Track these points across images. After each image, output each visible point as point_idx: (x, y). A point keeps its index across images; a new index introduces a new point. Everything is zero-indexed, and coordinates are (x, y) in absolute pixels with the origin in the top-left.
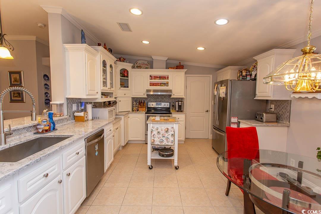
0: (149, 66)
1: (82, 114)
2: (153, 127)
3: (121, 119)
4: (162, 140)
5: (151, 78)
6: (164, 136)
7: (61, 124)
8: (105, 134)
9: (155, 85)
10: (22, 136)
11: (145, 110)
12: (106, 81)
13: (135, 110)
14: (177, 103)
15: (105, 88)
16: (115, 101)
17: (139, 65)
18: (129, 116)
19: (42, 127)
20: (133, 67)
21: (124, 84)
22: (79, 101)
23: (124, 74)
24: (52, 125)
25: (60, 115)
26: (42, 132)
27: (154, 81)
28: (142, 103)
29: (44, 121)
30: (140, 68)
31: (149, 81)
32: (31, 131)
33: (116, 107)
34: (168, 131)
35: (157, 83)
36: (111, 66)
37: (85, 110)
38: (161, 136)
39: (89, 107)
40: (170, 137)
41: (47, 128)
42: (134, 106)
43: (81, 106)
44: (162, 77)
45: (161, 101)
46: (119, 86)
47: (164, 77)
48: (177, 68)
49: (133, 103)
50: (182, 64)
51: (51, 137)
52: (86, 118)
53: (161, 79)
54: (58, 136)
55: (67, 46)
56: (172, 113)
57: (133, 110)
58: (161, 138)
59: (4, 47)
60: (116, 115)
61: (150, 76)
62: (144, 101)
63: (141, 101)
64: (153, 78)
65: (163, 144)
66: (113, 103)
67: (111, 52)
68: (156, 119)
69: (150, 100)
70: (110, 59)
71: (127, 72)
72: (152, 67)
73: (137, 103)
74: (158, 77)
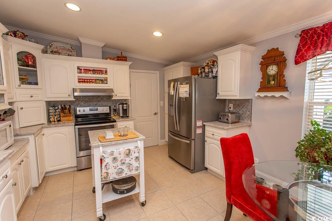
0: (74, 53)
2: (104, 152)
3: (28, 142)
4: (120, 170)
5: (79, 70)
6: (124, 163)
9: (87, 82)
11: (73, 120)
13: (54, 121)
14: (121, 106)
16: (10, 109)
17: (55, 50)
20: (45, 52)
21: (28, 79)
23: (27, 61)
27: (84, 75)
28: (66, 109)
30: (58, 55)
31: (77, 75)
33: (14, 122)
34: (129, 153)
35: (90, 80)
38: (119, 163)
40: (133, 161)
42: (51, 114)
44: (97, 70)
45: (96, 105)
46: (18, 82)
47: (100, 70)
48: (118, 60)
49: (49, 110)
50: (124, 55)
53: (96, 73)
56: (117, 120)
57: (49, 121)
58: (120, 167)
60: (16, 135)
61: (78, 68)
62: (70, 106)
63: (64, 106)
64: (83, 71)
65: (124, 175)
68: (107, 137)
69: (79, 103)
71: (34, 58)
73: (56, 110)
74: (91, 70)
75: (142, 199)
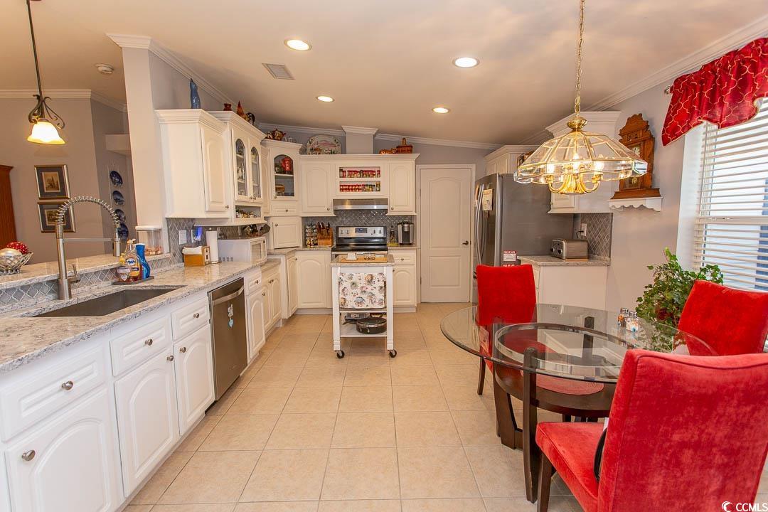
0: (338, 148)
1: (198, 250)
2: (341, 274)
3: (280, 263)
4: (360, 299)
5: (342, 173)
6: (365, 292)
7: (159, 270)
8: (247, 288)
9: (352, 189)
10: (94, 287)
11: (333, 244)
12: (243, 182)
13: (310, 244)
14: (400, 227)
15: (243, 197)
16: (266, 225)
17: (316, 146)
18: (296, 257)
19: (126, 273)
20: (303, 151)
21: (285, 189)
22: (191, 224)
23: (284, 166)
24: (144, 268)
25: (156, 252)
26: (128, 282)
27: (348, 180)
28: (324, 228)
29: (130, 260)
30: (319, 154)
31: (339, 180)
32: (107, 279)
33: (268, 238)
34: (371, 280)
35: (356, 186)
36: (254, 151)
37: (203, 243)
38: (358, 290)
39: (212, 237)
40: (376, 292)
41: (136, 273)
42: (307, 235)
43: (196, 235)
44: (366, 171)
45: (365, 223)
46: (274, 193)
47: (370, 171)
48: (397, 152)
49: (305, 229)
50: (409, 141)
51: (144, 288)
52: (207, 258)
53: (365, 176)
54: (157, 288)
55: (163, 113)
56: (390, 248)
57: (305, 245)
58: (359, 295)
59: (47, 121)
60: (269, 254)
61: (341, 170)
62: (329, 225)
63: (322, 223)
64: (347, 173)
65: (364, 307)
66: (262, 228)
67: (254, 120)
68: (348, 258)
69: (342, 221)
70: (252, 136)
71: (291, 161)
72: (344, 151)
73: (313, 229)
74: (357, 172)
75: (390, 346)
